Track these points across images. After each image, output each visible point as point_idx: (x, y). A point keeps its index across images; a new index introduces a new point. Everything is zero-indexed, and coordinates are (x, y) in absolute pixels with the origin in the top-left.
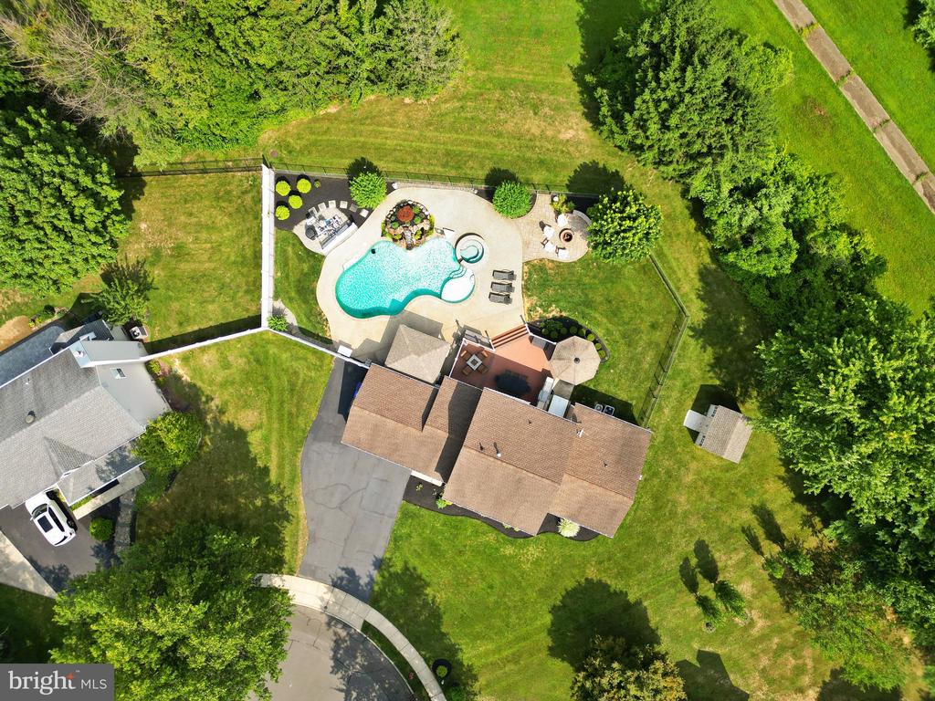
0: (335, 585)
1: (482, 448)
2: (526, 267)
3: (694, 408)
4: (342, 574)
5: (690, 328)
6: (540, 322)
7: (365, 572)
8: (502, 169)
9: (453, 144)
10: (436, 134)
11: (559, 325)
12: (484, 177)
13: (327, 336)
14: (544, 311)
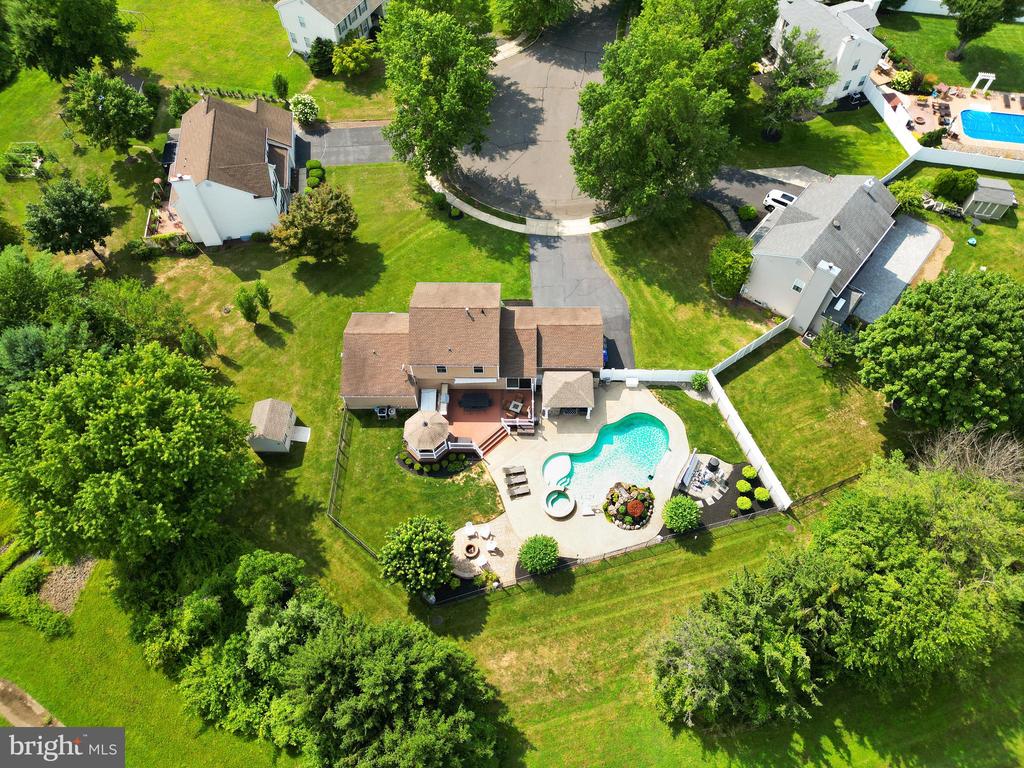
0: (558, 237)
1: (483, 312)
2: (501, 508)
3: (303, 445)
4: (555, 245)
5: (324, 510)
6: (470, 466)
7: (540, 250)
8: (562, 596)
9: (623, 602)
10: (646, 607)
11: (452, 467)
12: (577, 579)
13: (654, 391)
14: (469, 476)
